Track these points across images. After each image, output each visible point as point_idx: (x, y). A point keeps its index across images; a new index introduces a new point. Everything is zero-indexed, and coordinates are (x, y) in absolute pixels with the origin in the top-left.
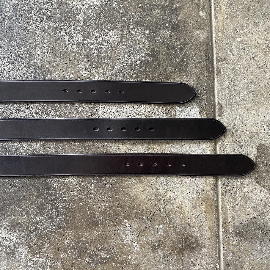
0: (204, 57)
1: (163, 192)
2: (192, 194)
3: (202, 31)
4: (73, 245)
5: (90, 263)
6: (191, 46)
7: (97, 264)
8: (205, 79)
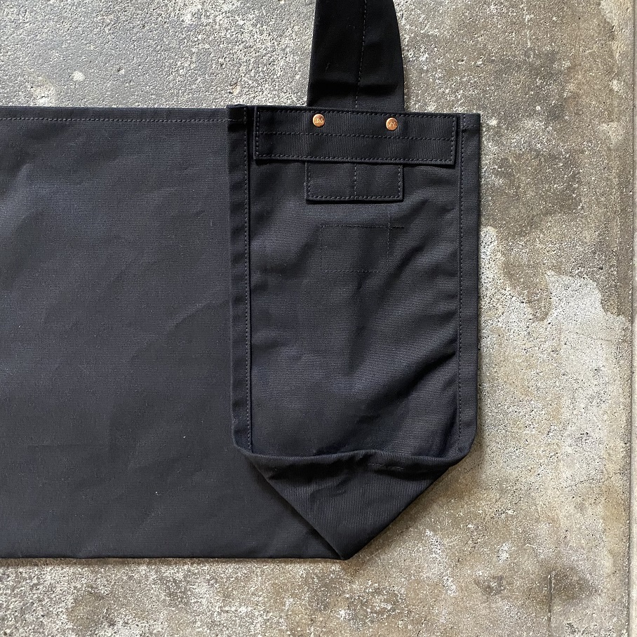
0: (616, 181)
1: (515, 474)
2: (577, 479)
3: (615, 124)
4: (313, 582)
5: (349, 620)
6: (589, 157)
7: (365, 623)
8: (616, 230)
